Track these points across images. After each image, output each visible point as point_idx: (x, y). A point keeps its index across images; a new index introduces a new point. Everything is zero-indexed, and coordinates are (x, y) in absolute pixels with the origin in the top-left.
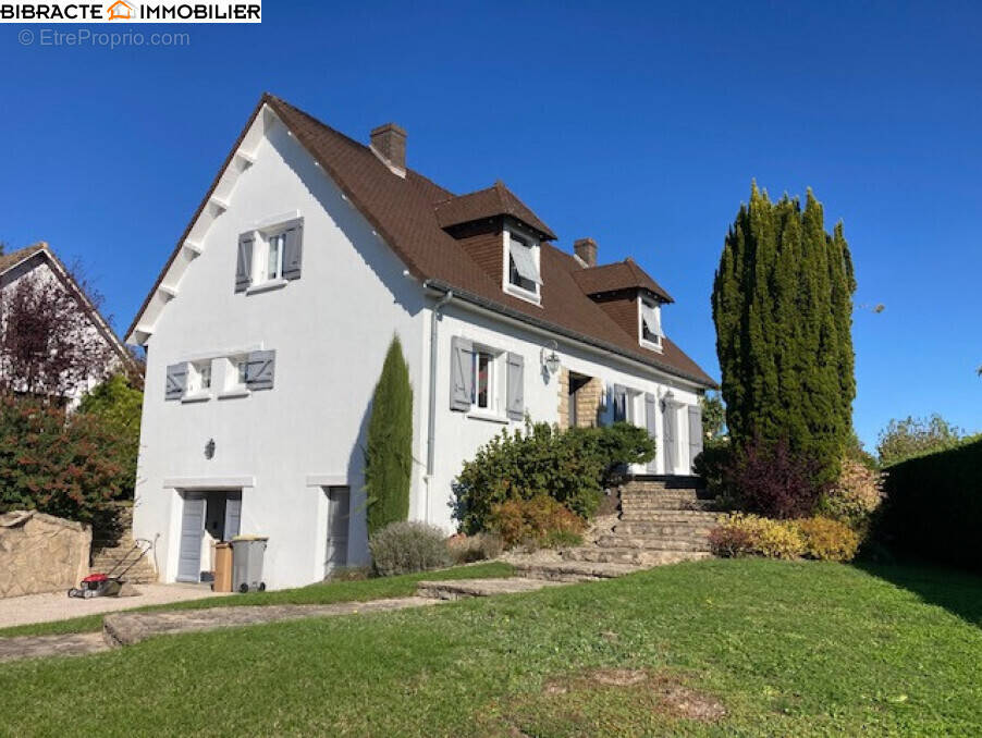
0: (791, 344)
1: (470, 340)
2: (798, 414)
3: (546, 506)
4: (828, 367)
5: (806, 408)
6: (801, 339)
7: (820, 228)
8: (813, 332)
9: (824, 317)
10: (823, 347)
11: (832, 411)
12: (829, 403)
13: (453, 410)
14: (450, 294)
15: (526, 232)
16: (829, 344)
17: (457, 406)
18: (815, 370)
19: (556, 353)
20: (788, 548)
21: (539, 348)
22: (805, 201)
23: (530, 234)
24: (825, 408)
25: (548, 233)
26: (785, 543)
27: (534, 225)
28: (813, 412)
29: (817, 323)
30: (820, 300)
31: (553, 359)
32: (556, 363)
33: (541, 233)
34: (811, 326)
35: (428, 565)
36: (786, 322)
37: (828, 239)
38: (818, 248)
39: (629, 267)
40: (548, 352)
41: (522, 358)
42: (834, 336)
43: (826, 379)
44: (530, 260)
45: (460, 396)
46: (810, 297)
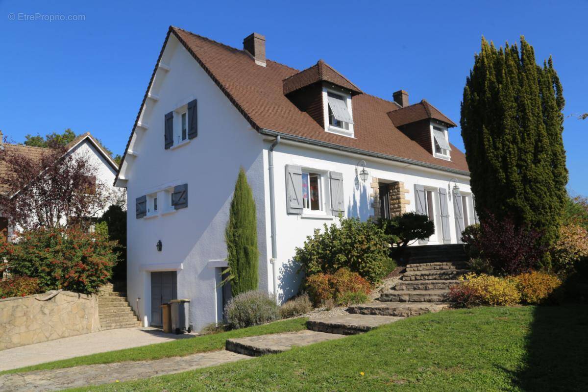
0: (514, 149)
1: (300, 166)
2: (522, 198)
3: (345, 275)
4: (542, 163)
5: (527, 194)
6: (522, 146)
7: (531, 64)
8: (530, 139)
9: (537, 127)
10: (538, 150)
11: (548, 194)
12: (546, 189)
13: (289, 214)
14: (279, 137)
15: (340, 91)
16: (542, 147)
17: (292, 211)
18: (533, 166)
19: (366, 169)
20: (507, 298)
21: (354, 167)
22: (520, 44)
23: (342, 92)
24: (542, 193)
25: (355, 89)
26: (504, 295)
27: (345, 86)
28: (532, 196)
29: (533, 132)
30: (533, 114)
31: (364, 173)
32: (366, 176)
33: (350, 90)
34: (528, 135)
35: (260, 321)
36: (509, 134)
37: (538, 70)
38: (531, 77)
39: (423, 106)
40: (360, 169)
41: (341, 174)
42: (546, 141)
43: (542, 171)
44: (344, 109)
45: (294, 204)
46: (526, 114)
